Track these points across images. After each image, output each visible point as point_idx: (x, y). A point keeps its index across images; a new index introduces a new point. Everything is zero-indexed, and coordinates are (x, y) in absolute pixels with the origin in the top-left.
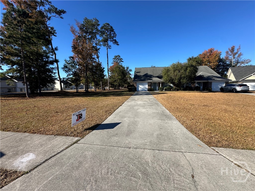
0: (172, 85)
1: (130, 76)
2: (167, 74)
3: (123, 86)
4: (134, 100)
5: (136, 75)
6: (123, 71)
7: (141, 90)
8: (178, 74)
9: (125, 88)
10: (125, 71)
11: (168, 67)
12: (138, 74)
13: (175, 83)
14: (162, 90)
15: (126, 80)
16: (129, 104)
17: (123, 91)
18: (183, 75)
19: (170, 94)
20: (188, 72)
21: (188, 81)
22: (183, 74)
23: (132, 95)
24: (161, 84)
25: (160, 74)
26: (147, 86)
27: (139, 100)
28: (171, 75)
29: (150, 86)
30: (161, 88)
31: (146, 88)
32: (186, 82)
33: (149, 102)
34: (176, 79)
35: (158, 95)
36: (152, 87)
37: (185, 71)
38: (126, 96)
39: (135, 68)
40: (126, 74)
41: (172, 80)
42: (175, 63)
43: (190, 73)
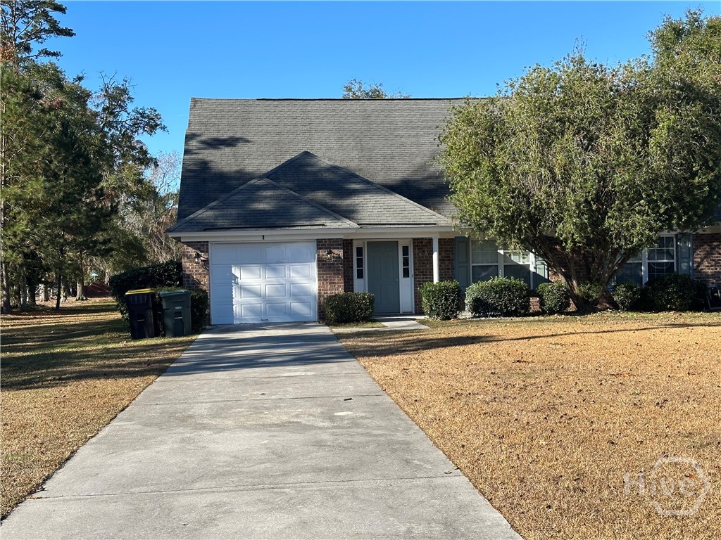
0: (531, 261)
1: (148, 174)
2: (485, 164)
3: (67, 279)
4: (185, 420)
5: (204, 165)
6: (65, 125)
7: (253, 311)
8: (577, 163)
9: (89, 292)
10: (90, 126)
11: (492, 101)
12: (223, 160)
13: (557, 241)
14: (449, 311)
15: (102, 218)
16: (127, 463)
17: (67, 334)
18: (620, 178)
19: (521, 346)
20: (658, 145)
21: (670, 228)
22: (626, 163)
23: (161, 369)
24: (435, 256)
25: (424, 167)
26: (308, 277)
27: (230, 423)
28: (525, 174)
29: (337, 273)
30: (438, 293)
31: (300, 295)
32: (649, 238)
33: (325, 436)
34: (561, 210)
35: (412, 361)
36: (360, 286)
37: (633, 134)
38: (100, 383)
39: (195, 102)
40: (100, 153)
41: (535, 221)
42: (549, 65)
43: (675, 159)
